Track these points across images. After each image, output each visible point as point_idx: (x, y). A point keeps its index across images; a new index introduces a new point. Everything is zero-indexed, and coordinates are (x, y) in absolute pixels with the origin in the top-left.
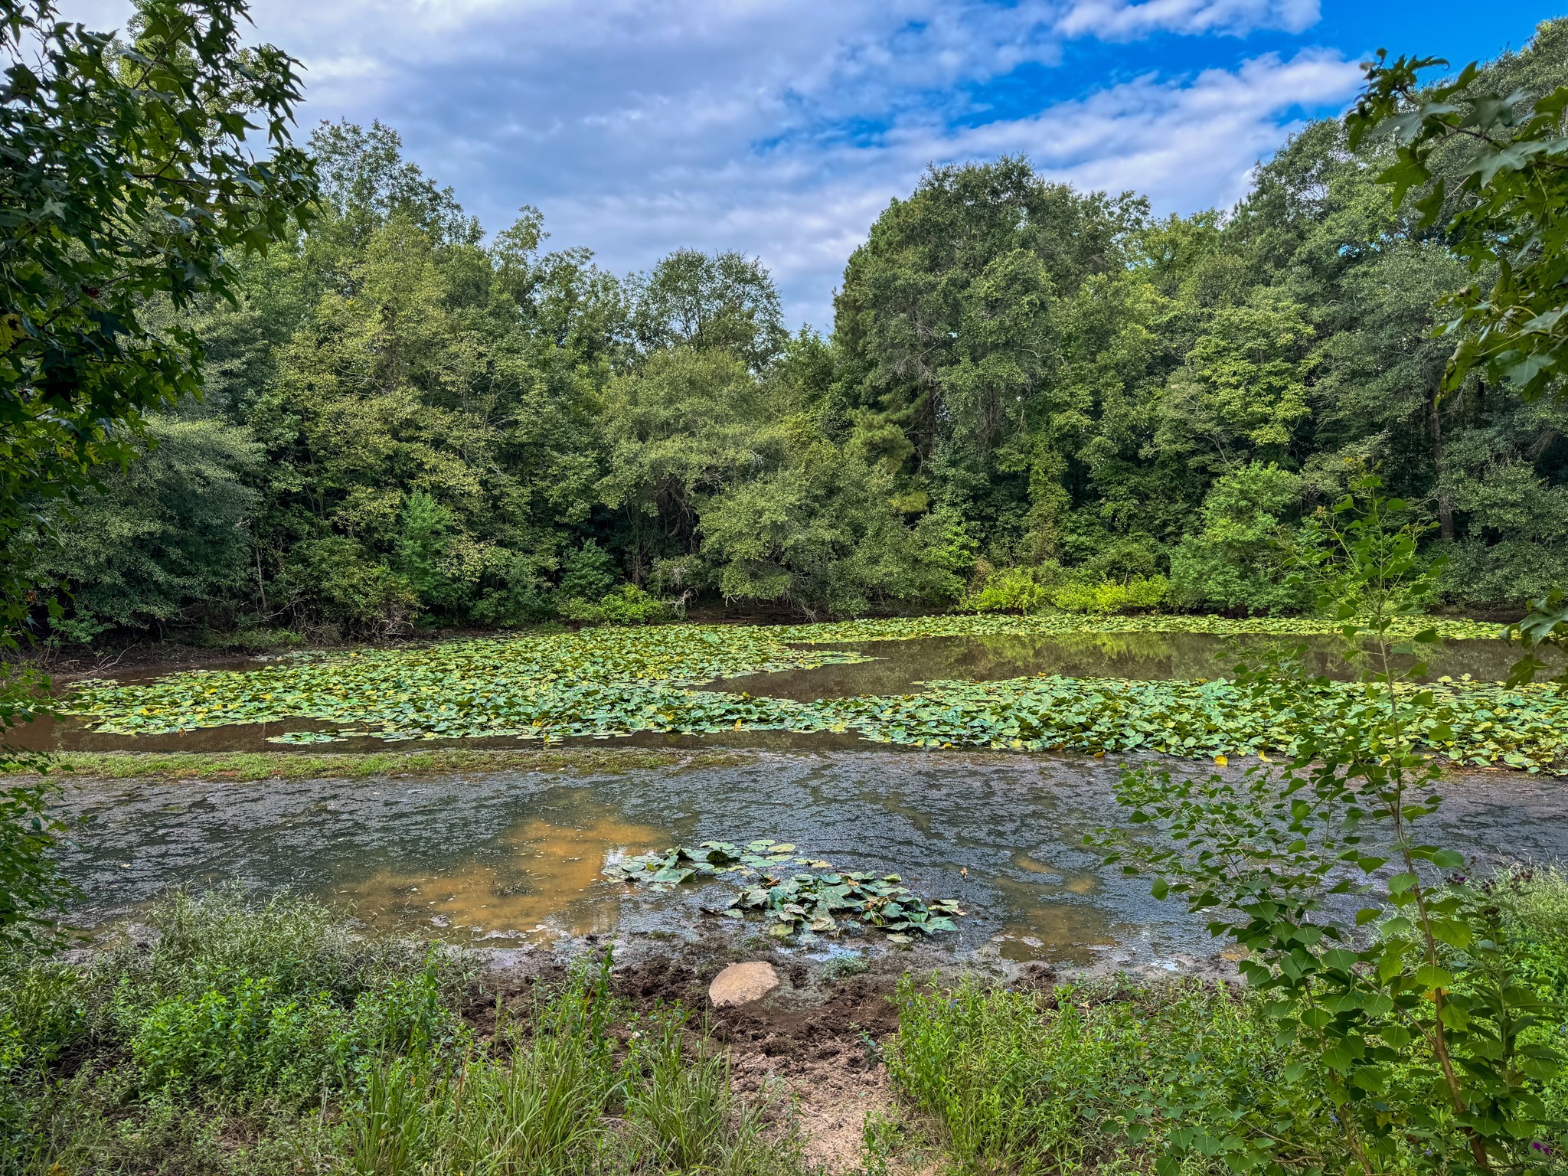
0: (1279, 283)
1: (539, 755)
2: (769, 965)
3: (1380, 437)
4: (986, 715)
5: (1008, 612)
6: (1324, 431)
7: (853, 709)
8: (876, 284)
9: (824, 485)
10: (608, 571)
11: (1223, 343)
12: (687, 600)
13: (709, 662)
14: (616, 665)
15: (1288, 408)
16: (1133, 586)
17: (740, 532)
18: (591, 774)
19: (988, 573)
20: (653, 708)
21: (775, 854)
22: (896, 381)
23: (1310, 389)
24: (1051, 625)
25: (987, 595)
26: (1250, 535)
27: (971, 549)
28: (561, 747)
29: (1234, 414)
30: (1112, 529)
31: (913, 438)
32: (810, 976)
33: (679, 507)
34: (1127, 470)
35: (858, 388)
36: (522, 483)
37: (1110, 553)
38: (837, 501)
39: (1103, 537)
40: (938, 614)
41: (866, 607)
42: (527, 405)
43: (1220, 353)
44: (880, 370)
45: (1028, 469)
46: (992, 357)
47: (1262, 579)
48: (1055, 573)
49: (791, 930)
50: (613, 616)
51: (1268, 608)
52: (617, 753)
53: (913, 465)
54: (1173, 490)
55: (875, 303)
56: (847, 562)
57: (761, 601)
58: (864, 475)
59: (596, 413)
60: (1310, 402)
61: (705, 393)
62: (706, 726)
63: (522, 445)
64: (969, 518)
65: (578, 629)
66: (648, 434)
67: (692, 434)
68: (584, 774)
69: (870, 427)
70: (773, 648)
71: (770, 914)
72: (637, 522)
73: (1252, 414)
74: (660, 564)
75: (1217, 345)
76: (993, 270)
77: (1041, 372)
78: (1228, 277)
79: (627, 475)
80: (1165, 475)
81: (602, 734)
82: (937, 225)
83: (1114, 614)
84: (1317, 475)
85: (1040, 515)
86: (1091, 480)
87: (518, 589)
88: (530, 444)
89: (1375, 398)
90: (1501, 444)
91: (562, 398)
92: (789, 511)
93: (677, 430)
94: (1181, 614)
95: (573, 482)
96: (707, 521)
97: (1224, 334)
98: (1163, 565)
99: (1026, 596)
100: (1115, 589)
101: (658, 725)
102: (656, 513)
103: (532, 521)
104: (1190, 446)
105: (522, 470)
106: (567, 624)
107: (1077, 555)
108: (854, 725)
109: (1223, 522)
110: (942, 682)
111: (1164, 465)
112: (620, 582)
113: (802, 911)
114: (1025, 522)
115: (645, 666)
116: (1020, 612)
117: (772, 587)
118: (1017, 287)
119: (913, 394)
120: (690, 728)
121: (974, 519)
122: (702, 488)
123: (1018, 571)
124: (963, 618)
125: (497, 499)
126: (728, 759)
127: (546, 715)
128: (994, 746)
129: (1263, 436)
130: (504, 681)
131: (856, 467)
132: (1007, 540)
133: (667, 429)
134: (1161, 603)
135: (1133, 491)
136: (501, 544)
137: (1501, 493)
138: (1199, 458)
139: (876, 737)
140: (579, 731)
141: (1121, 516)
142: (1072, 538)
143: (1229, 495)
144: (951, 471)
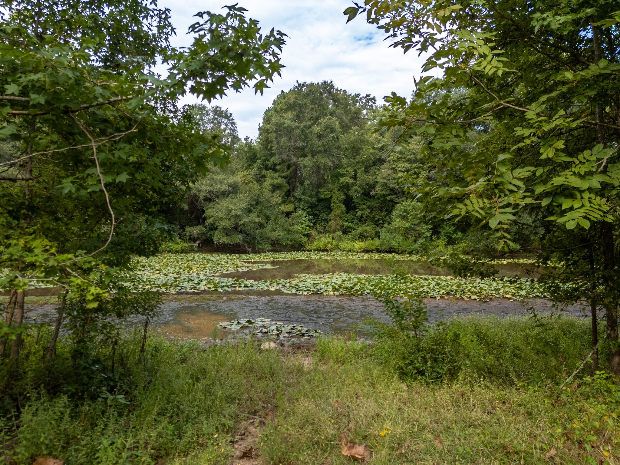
1: (171, 297)
2: (273, 343)
4: (321, 284)
5: (323, 251)
7: (276, 283)
8: (276, 125)
9: (255, 200)
11: (400, 156)
12: (199, 244)
13: (216, 267)
14: (180, 268)
16: (367, 242)
17: (222, 218)
19: (316, 236)
20: (204, 283)
21: (265, 321)
22: (283, 161)
24: (339, 256)
25: (315, 244)
26: (407, 225)
27: (310, 227)
28: (176, 295)
30: (361, 221)
31: (289, 183)
33: (196, 206)
34: (366, 200)
35: (267, 162)
37: (360, 230)
38: (259, 207)
39: (357, 224)
40: (297, 251)
41: (271, 248)
43: (399, 159)
44: (277, 157)
45: (331, 197)
46: (319, 155)
47: (411, 241)
48: (340, 237)
49: (277, 337)
50: (168, 249)
51: (412, 251)
53: (288, 194)
54: (382, 207)
55: (276, 131)
56: (264, 230)
57: (230, 245)
58: (270, 197)
64: (309, 215)
65: (156, 254)
69: (272, 178)
70: (238, 263)
71: (270, 334)
72: (178, 211)
74: (188, 229)
75: (398, 156)
76: (320, 123)
77: (337, 162)
80: (379, 202)
81: (189, 291)
82: (299, 104)
83: (360, 252)
85: (335, 215)
86: (354, 202)
92: (242, 210)
94: (383, 253)
96: (208, 212)
98: (377, 235)
99: (330, 245)
100: (361, 243)
101: (209, 288)
102: (187, 209)
104: (387, 193)
107: (348, 230)
108: (278, 288)
109: (398, 220)
110: (303, 275)
111: (378, 198)
113: (278, 333)
114: (329, 217)
115: (192, 269)
116: (327, 251)
117: (234, 239)
118: (328, 130)
119: (289, 167)
120: (221, 289)
121: (311, 215)
122: (208, 200)
123: (327, 235)
124: (306, 253)
127: (165, 285)
128: (325, 294)
131: (267, 194)
132: (323, 223)
134: (377, 249)
135: (369, 207)
138: (391, 197)
139: (286, 291)
140: (181, 290)
141: (364, 216)
142: (346, 224)
143: (400, 211)
144: (303, 197)
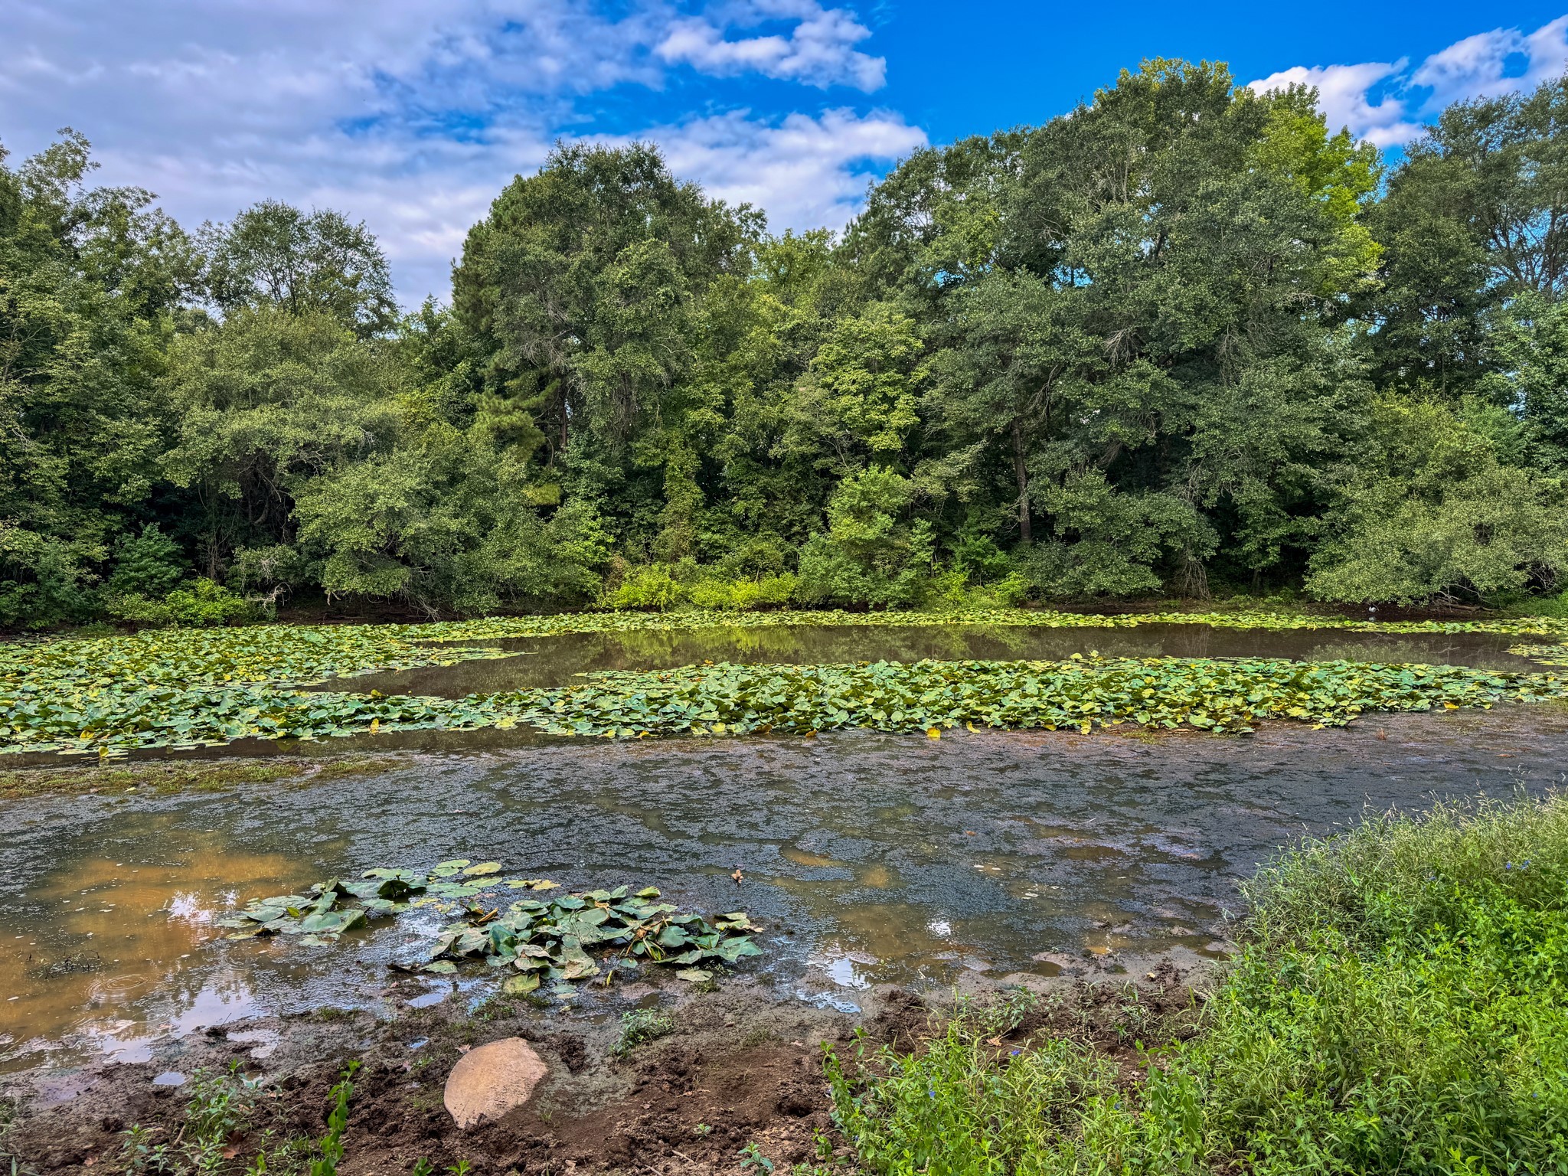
0: (891, 299)
1: (93, 773)
2: (523, 1042)
3: (979, 446)
5: (648, 608)
6: (931, 439)
7: (516, 703)
8: (502, 257)
9: (445, 471)
10: (175, 563)
11: (844, 352)
12: (278, 598)
13: (317, 661)
14: (193, 667)
15: (901, 417)
16: (765, 583)
17: (347, 519)
18: (177, 794)
19: (624, 570)
20: (254, 711)
21: (474, 877)
22: (525, 365)
23: (920, 400)
24: (691, 619)
25: (625, 592)
26: (871, 534)
27: (606, 545)
28: (127, 763)
29: (854, 420)
30: (743, 527)
31: (543, 426)
32: (589, 1049)
33: (267, 489)
34: (756, 470)
35: (481, 370)
36: (57, 453)
37: (743, 550)
38: (462, 489)
39: (736, 535)
40: (575, 612)
41: (497, 603)
42: (63, 357)
43: (840, 362)
44: (506, 352)
45: (664, 464)
46: (628, 346)
47: (881, 576)
48: (692, 570)
49: (535, 983)
50: (182, 615)
51: (886, 603)
52: (210, 766)
53: (542, 456)
54: (799, 491)
55: (502, 279)
56: (475, 555)
57: (375, 597)
58: (491, 463)
59: (160, 374)
60: (917, 412)
61: (300, 359)
62: (331, 729)
63: (57, 406)
64: (604, 513)
65: (135, 631)
66: (228, 403)
67: (285, 405)
68: (166, 793)
69: (496, 412)
70: (395, 647)
71: (495, 962)
72: (214, 505)
73: (871, 420)
74: (244, 555)
75: (839, 354)
76: (627, 258)
77: (676, 367)
78: (845, 291)
79: (204, 447)
80: (791, 477)
81: (185, 743)
82: (567, 203)
83: (748, 610)
84: (926, 480)
85: (675, 512)
86: (723, 479)
87: (52, 582)
88: (68, 404)
89: (975, 410)
90: (1080, 456)
91: (114, 352)
92: (407, 496)
93: (266, 401)
94: (809, 609)
95: (127, 453)
96: (304, 505)
97: (844, 342)
98: (791, 563)
99: (664, 592)
100: (750, 585)
101: (265, 730)
102: (239, 495)
103: (71, 499)
104: (814, 449)
105: (56, 438)
106: (119, 626)
107: (712, 553)
108: (524, 718)
109: (846, 521)
110: (608, 674)
111: (790, 466)
112: (190, 575)
113: (544, 953)
114: (660, 518)
115: (233, 667)
116: (658, 609)
117: (387, 581)
118: (651, 276)
119: (542, 382)
120: (310, 731)
121: (611, 515)
122: (303, 468)
123: (655, 567)
124: (599, 615)
125: (20, 470)
126: (371, 764)
127: (100, 725)
128: (696, 732)
129: (880, 442)
130: (34, 687)
131: (483, 454)
132: (642, 537)
133: (253, 398)
134: (790, 599)
135: (763, 491)
136: (26, 526)
137: (1081, 497)
138: (823, 461)
139: (556, 730)
140: (151, 741)
141: (751, 514)
142: (706, 536)
143: (852, 496)
144: (585, 464)
